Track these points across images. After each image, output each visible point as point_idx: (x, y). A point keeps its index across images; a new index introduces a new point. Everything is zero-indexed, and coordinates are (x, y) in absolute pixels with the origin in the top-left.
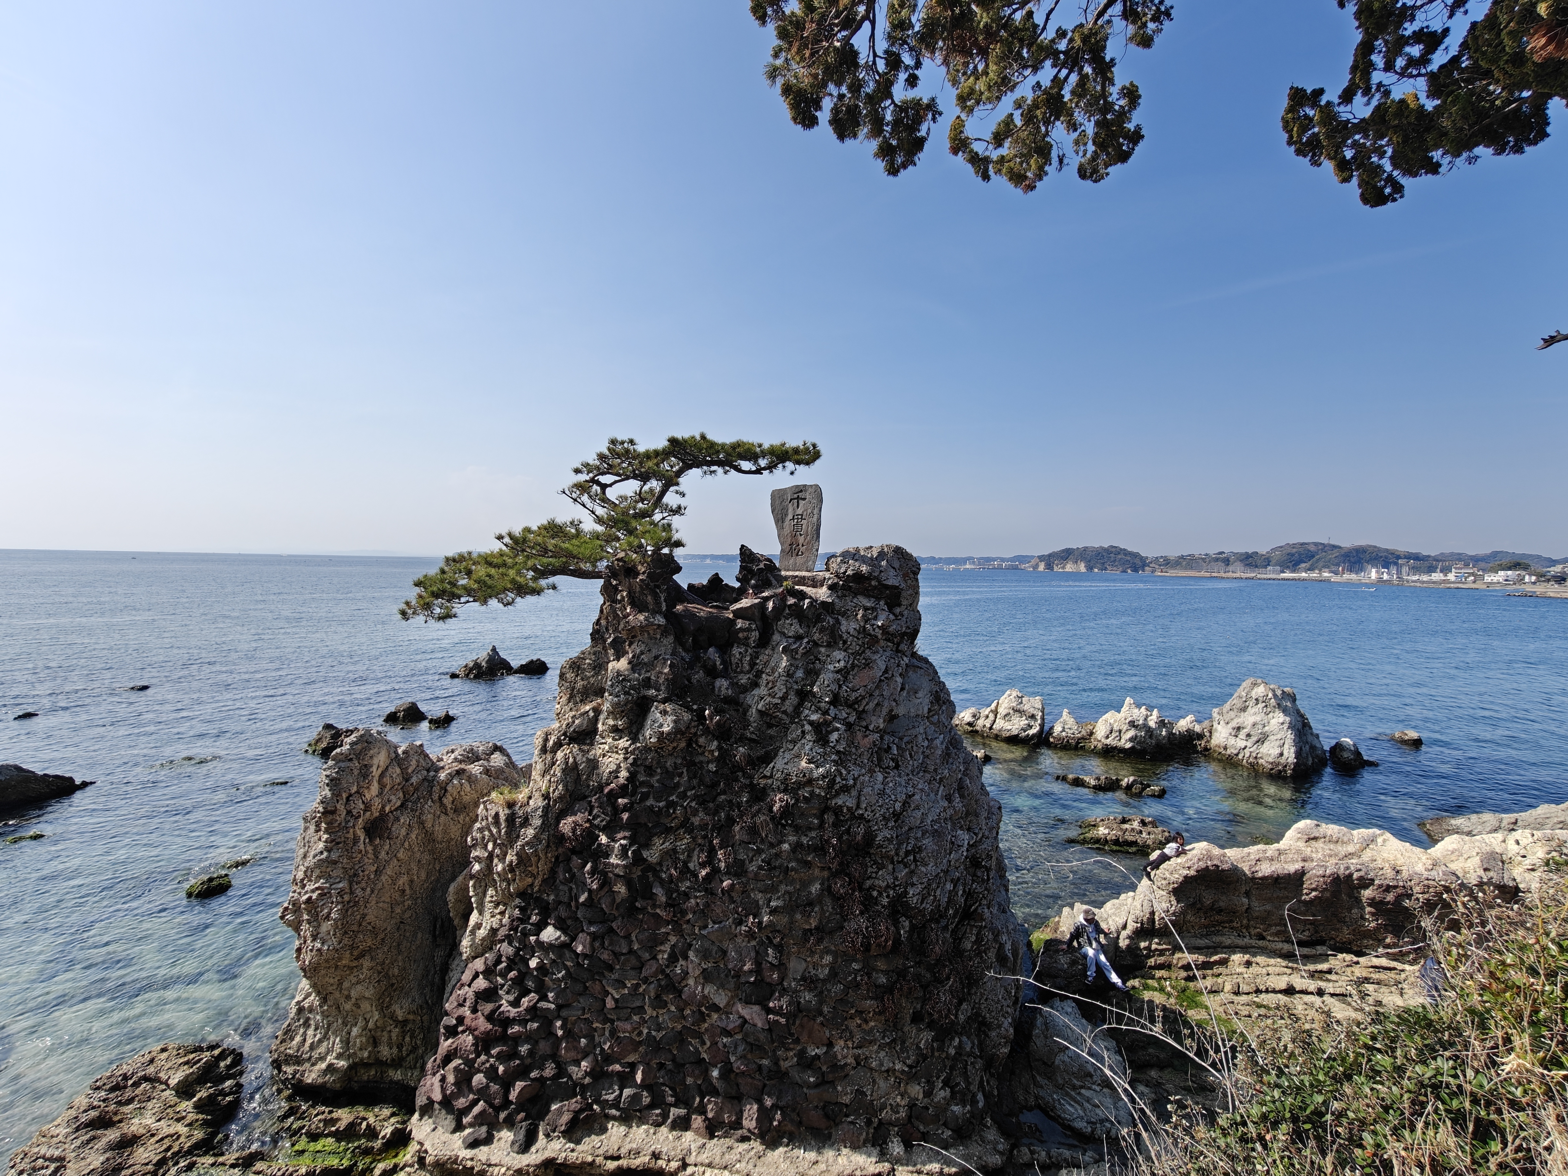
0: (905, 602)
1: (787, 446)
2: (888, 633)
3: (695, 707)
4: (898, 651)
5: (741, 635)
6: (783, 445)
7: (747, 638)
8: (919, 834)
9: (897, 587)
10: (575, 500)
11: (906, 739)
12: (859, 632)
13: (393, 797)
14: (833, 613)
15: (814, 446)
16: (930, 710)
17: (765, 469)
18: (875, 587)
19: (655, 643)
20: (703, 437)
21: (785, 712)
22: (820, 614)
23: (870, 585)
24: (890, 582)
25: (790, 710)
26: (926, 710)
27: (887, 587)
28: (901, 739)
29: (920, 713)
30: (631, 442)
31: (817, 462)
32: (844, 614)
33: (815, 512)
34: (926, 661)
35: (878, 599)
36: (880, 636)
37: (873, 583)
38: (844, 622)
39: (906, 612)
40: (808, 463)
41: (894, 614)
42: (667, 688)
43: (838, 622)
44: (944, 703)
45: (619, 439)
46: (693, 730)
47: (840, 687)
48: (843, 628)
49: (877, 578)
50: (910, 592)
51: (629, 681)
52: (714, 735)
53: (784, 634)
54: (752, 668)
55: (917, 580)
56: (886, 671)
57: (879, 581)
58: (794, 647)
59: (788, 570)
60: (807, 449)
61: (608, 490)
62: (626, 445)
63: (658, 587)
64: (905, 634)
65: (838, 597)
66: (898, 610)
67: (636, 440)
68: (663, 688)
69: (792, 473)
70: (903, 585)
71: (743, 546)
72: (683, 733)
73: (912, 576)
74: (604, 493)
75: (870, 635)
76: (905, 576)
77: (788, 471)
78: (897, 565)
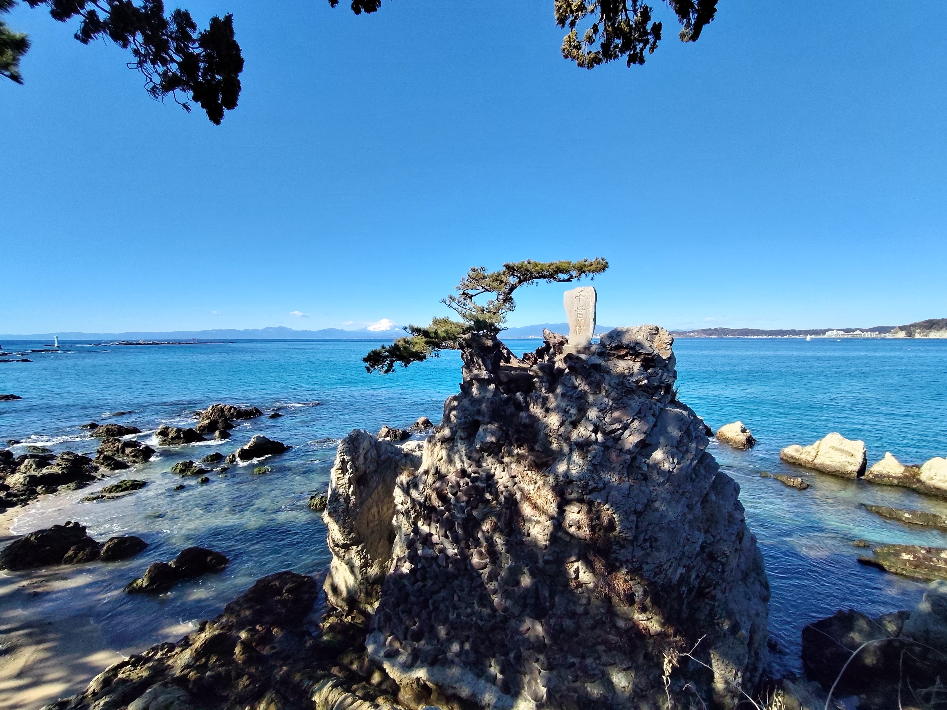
3: (504, 428)
5: (536, 385)
7: (541, 387)
8: (657, 528)
12: (618, 385)
13: (371, 466)
15: (604, 260)
17: (574, 278)
19: (484, 389)
20: (529, 262)
21: (560, 435)
22: (590, 373)
24: (644, 351)
27: (641, 354)
30: (482, 269)
31: (607, 270)
32: (608, 372)
33: (591, 304)
36: (635, 388)
38: (608, 378)
39: (660, 372)
40: (601, 272)
42: (490, 416)
43: (603, 378)
45: (476, 268)
46: (502, 442)
47: (601, 421)
49: (633, 348)
51: (468, 410)
53: (565, 385)
54: (543, 406)
56: (639, 413)
57: (635, 350)
58: (570, 393)
60: (600, 262)
62: (479, 271)
64: (658, 387)
65: (605, 361)
67: (485, 268)
68: (487, 416)
75: (627, 387)
76: (659, 346)
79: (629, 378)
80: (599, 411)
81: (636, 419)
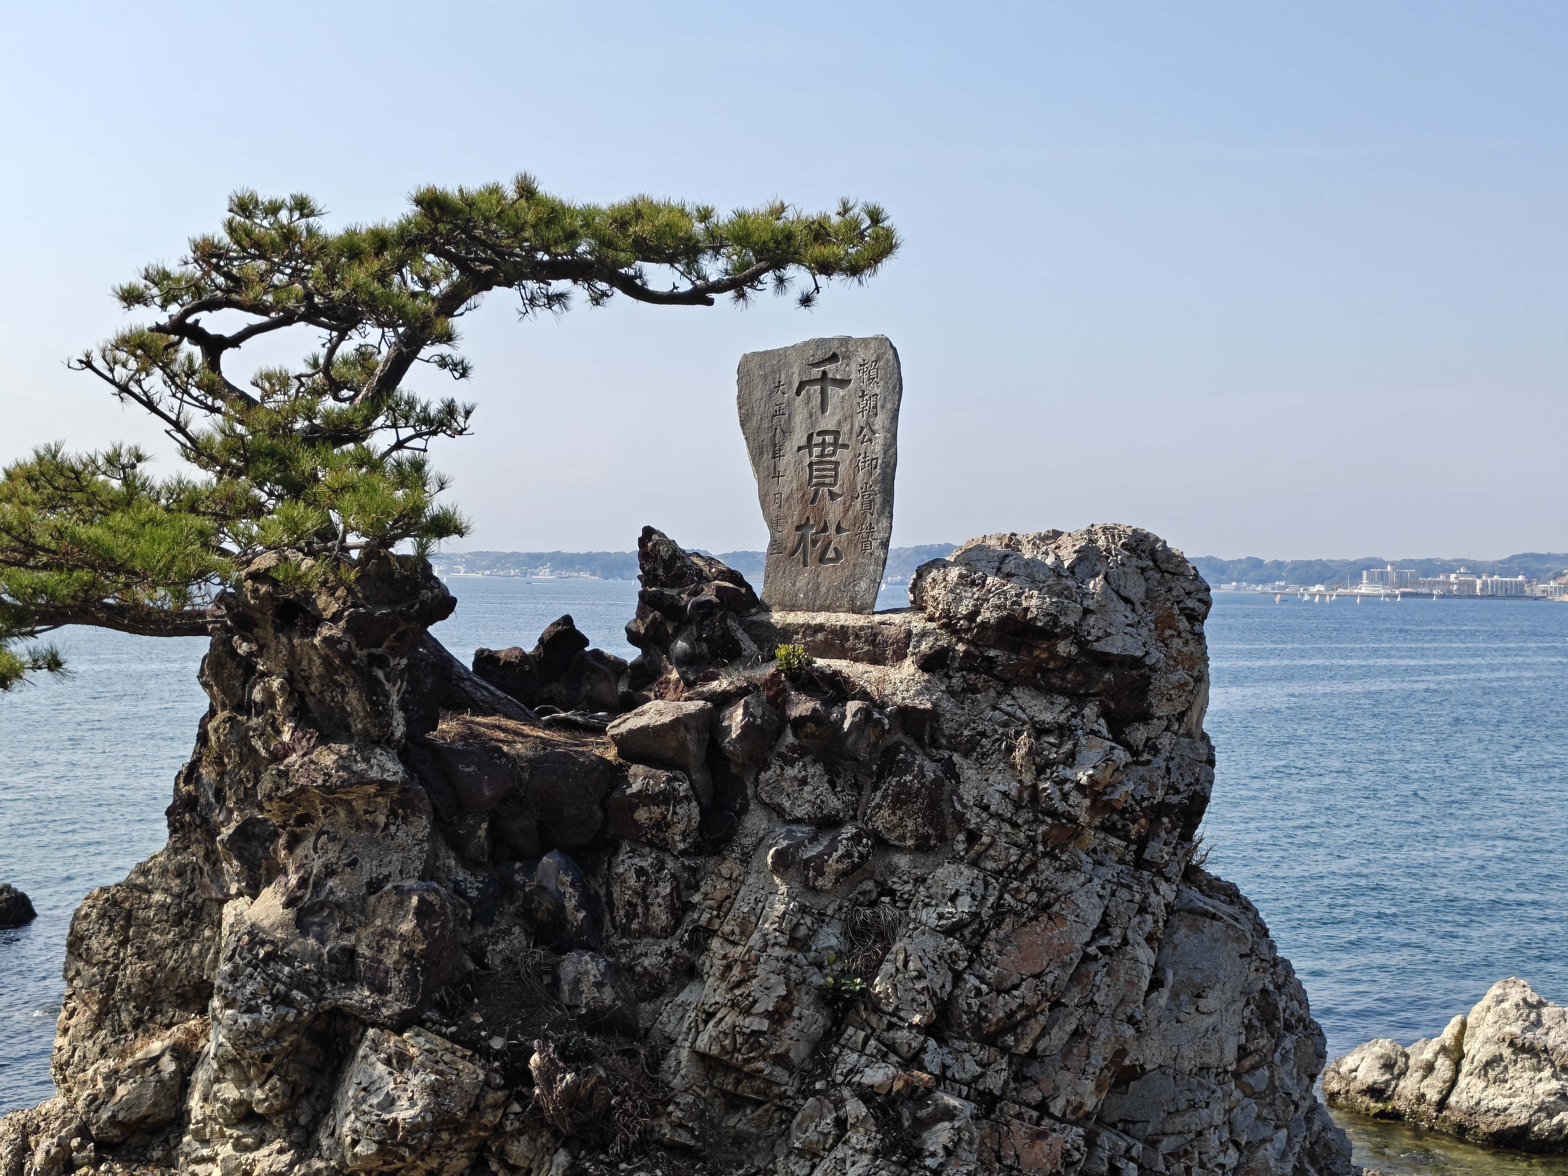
0: (1162, 709)
1: (790, 215)
2: (1109, 807)
3: (497, 1043)
4: (1140, 863)
5: (642, 815)
6: (778, 211)
7: (662, 825)
9: (1136, 662)
10: (123, 388)
11: (1167, 1144)
12: (1018, 806)
14: (934, 743)
15: (875, 217)
16: (1243, 1052)
17: (719, 287)
18: (1069, 662)
19: (372, 841)
20: (526, 190)
21: (782, 1060)
22: (894, 749)
23: (1054, 655)
24: (1114, 647)
25: (799, 1052)
26: (1231, 1053)
27: (1105, 660)
28: (1152, 1143)
29: (1211, 1059)
30: (302, 206)
31: (886, 266)
32: (969, 748)
33: (880, 422)
34: (1230, 893)
35: (1078, 699)
36: (1083, 818)
37: (1064, 648)
38: (968, 770)
39: (1165, 741)
40: (854, 270)
41: (1128, 747)
42: (410, 983)
43: (951, 771)
44: (1288, 1027)
45: (265, 196)
46: (490, 1118)
47: (958, 978)
48: (968, 793)
49: (1074, 634)
50: (1180, 675)
51: (288, 960)
52: (556, 1134)
53: (778, 811)
54: (678, 922)
55: (1200, 638)
56: (1103, 929)
57: (1082, 644)
58: (811, 852)
59: (793, 608)
60: (854, 225)
61: (228, 357)
62: (283, 216)
63: (380, 661)
64: (1163, 808)
65: (951, 692)
66: (1139, 734)
67: (318, 201)
68: (395, 982)
69: (806, 301)
70: (1156, 656)
71: (648, 532)
72: (458, 1128)
73: (1184, 624)
74: (214, 364)
75: (1053, 813)
76: (1163, 623)
77: (794, 292)
78: (1136, 589)
79: (1063, 771)
80: (950, 931)
81: (1095, 958)
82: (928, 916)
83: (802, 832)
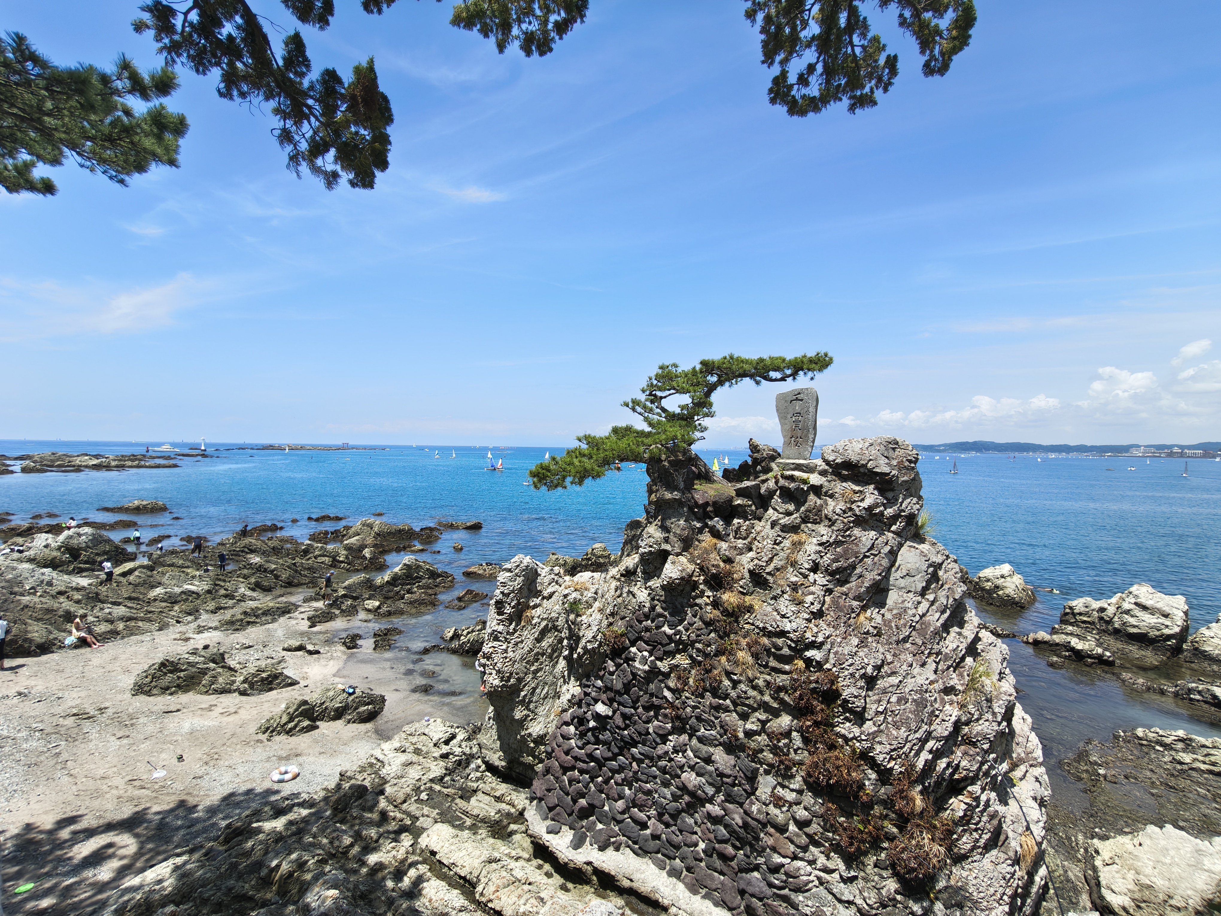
0: (898, 488)
3: (698, 562)
5: (740, 509)
6: (802, 356)
9: (890, 474)
11: (894, 612)
12: (845, 512)
14: (821, 494)
15: (826, 355)
17: (788, 376)
18: (864, 474)
19: (674, 512)
20: (732, 356)
21: (769, 574)
23: (860, 472)
24: (879, 470)
28: (889, 611)
29: (912, 589)
30: (675, 366)
31: (830, 367)
32: (832, 496)
33: (812, 411)
35: (867, 484)
37: (863, 470)
38: (830, 502)
40: (823, 369)
42: (680, 545)
43: (825, 502)
46: (695, 579)
47: (821, 557)
48: (830, 508)
49: (866, 466)
50: (905, 478)
51: (654, 538)
52: (711, 585)
53: (776, 510)
54: (748, 536)
56: (872, 548)
57: (868, 469)
59: (789, 458)
60: (821, 358)
62: (670, 368)
63: (677, 471)
65: (827, 481)
67: (677, 364)
68: (677, 545)
70: (895, 472)
71: (751, 439)
72: (687, 580)
75: (856, 515)
76: (899, 464)
77: (808, 377)
78: (891, 454)
79: (859, 504)
80: (821, 544)
81: (868, 557)
82: (815, 541)
83: (781, 516)
